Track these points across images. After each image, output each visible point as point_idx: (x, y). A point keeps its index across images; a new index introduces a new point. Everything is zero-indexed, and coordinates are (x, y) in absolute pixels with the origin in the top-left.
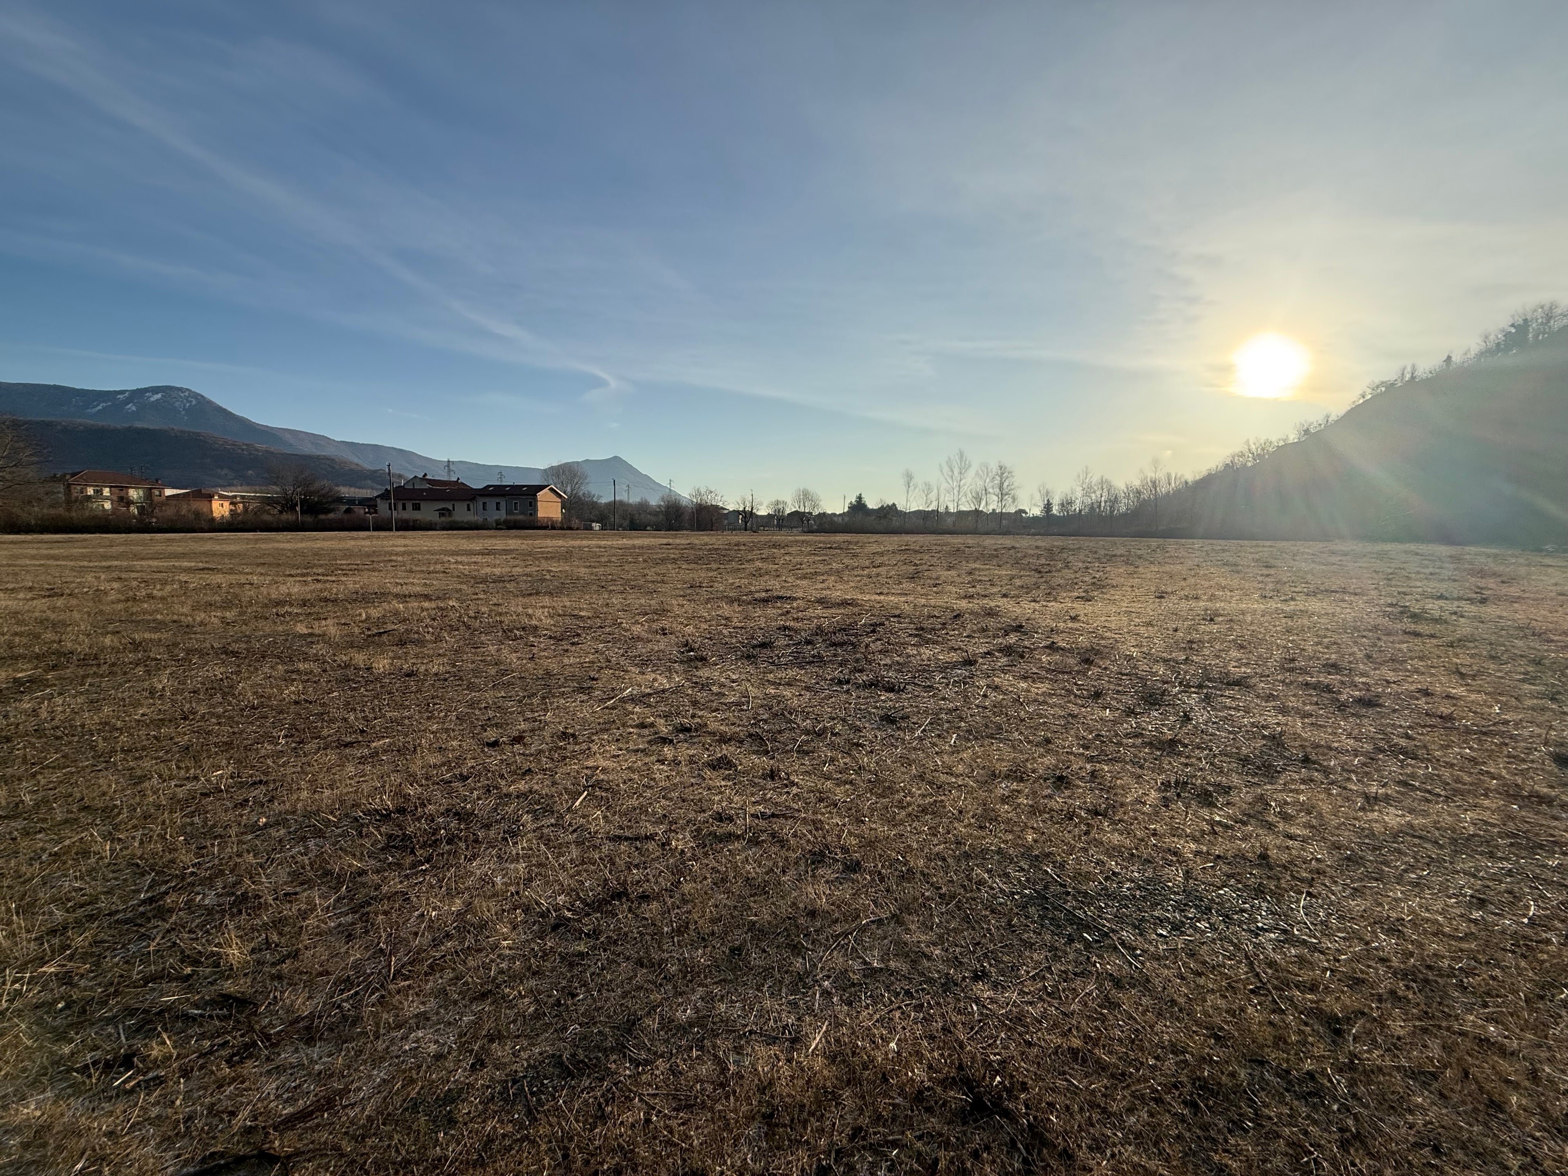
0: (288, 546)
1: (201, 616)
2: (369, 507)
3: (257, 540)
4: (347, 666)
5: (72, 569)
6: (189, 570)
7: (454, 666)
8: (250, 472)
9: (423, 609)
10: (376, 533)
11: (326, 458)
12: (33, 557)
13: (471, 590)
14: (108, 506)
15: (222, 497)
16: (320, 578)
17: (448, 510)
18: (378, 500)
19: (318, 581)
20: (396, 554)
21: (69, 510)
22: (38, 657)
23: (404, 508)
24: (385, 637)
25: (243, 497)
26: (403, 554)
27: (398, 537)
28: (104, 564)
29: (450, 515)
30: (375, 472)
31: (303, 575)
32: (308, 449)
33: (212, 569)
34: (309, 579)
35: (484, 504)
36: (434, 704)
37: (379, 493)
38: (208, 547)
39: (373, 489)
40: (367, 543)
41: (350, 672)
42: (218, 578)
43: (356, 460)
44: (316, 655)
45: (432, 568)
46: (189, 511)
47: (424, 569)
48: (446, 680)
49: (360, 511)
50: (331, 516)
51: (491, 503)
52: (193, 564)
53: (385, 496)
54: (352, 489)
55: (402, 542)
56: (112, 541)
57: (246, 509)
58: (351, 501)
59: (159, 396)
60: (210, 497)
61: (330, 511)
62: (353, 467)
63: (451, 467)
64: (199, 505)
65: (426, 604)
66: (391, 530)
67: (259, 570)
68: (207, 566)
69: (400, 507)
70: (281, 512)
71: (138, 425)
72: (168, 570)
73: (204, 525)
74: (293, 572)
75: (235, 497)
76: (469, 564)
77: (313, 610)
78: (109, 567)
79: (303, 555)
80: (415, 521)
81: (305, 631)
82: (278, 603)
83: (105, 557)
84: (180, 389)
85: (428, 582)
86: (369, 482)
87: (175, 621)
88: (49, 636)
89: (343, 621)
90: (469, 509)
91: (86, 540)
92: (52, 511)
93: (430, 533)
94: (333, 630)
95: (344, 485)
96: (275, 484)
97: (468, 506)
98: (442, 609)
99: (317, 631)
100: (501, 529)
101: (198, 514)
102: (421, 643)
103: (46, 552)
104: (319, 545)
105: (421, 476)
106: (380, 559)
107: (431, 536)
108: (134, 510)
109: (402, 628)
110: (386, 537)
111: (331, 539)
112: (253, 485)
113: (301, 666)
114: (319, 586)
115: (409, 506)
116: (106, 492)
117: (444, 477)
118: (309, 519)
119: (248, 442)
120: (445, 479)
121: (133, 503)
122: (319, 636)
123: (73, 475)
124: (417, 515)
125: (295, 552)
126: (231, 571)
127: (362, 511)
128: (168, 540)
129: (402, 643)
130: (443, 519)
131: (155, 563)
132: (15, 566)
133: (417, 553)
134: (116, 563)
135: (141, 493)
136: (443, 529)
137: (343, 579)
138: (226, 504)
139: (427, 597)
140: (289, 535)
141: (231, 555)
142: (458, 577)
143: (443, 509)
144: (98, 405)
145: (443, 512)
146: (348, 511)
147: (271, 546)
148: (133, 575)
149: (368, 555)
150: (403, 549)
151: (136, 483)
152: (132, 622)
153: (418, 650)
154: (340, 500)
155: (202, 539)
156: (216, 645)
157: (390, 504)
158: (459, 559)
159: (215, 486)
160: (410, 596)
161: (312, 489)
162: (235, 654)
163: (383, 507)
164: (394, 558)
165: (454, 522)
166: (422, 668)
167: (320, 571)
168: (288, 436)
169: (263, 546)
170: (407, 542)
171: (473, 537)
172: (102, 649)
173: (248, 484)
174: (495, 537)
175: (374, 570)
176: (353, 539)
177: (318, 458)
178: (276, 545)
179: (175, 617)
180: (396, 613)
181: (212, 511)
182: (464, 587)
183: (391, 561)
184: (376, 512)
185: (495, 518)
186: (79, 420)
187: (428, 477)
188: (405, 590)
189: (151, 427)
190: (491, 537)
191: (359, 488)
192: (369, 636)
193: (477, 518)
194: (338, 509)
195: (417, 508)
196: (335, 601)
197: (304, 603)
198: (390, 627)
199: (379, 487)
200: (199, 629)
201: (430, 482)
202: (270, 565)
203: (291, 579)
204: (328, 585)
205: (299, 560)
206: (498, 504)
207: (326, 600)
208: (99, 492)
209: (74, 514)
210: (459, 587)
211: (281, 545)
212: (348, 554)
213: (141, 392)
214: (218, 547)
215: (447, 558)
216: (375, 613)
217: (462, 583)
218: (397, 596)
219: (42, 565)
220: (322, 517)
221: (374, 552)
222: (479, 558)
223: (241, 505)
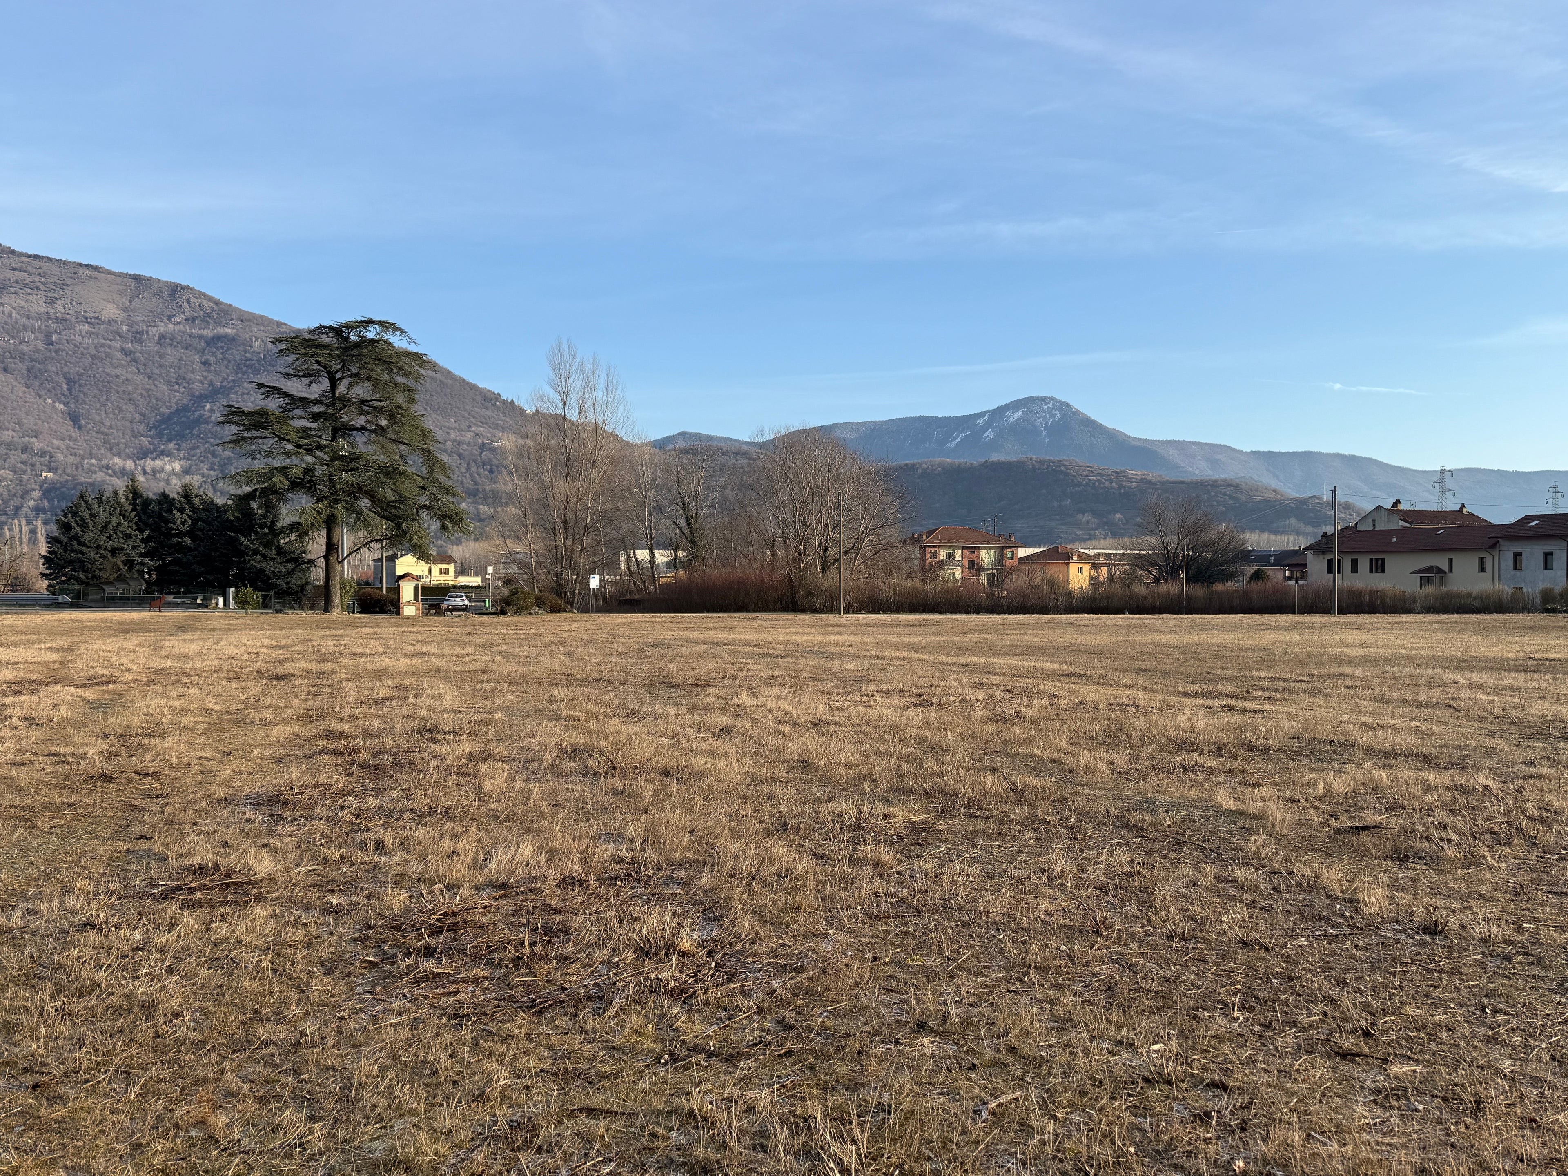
0: (1172, 639)
1: (1085, 757)
2: (1292, 566)
3: (1128, 627)
4: (1312, 887)
5: (933, 665)
6: (1052, 675)
7: (1519, 929)
8: (1118, 516)
9: (1428, 788)
10: (1305, 618)
11: (1228, 484)
12: (896, 647)
13: (1517, 755)
14: (958, 574)
15: (1083, 557)
16: (1233, 702)
17: (1440, 571)
18: (1309, 554)
19: (1231, 709)
20: (1350, 663)
21: (923, 581)
22: (926, 793)
23: (1354, 569)
24: (1366, 839)
25: (1108, 556)
26: (1364, 661)
27: (1346, 626)
28: (963, 660)
29: (1442, 582)
30: (1304, 502)
31: (1205, 695)
32: (1200, 471)
33: (1080, 676)
34: (1217, 703)
35: (1517, 556)
36: (1496, 1011)
37: (1310, 541)
38: (1068, 637)
39: (1298, 534)
40: (1293, 637)
41: (1320, 902)
42: (1090, 693)
43: (1274, 483)
44: (1256, 854)
45: (1423, 697)
46: (1043, 580)
47: (1408, 696)
48: (1508, 958)
49: (1276, 575)
50: (1231, 585)
51: (1533, 554)
52: (1056, 666)
53: (1323, 546)
54: (1265, 536)
55: (1354, 636)
56: (964, 624)
57: (1111, 578)
58: (1263, 558)
59: (1019, 413)
60: (1067, 558)
61: (1230, 576)
62: (1269, 495)
63: (1449, 483)
64: (1054, 570)
65: (1431, 777)
66: (1328, 611)
67: (1141, 681)
68: (1072, 669)
69: (1347, 565)
70: (1157, 580)
71: (995, 457)
72: (1031, 673)
73: (1060, 601)
74: (1189, 688)
75: (1098, 556)
76: (1499, 690)
77: (1236, 765)
78: (967, 665)
79: (1197, 657)
80: (1373, 593)
81: (1231, 805)
82: (1182, 746)
83: (961, 650)
84: (1043, 399)
85: (1424, 727)
86: (1293, 521)
87: (1054, 761)
88: (931, 765)
89: (1288, 794)
90: (1483, 569)
91: (938, 623)
92: (909, 584)
93: (1405, 618)
94: (1276, 811)
95: (1252, 530)
96: (1152, 533)
97: (1482, 561)
98: (1463, 790)
99: (1251, 808)
100: (1553, 611)
101: (1053, 585)
102: (1435, 861)
103: (906, 639)
104: (1217, 638)
105: (1389, 506)
106: (1325, 670)
107: (1408, 626)
108: (983, 578)
109: (1396, 823)
110: (1324, 626)
111: (1235, 628)
112: (1122, 536)
113: (1240, 873)
114: (1235, 719)
115: (1364, 564)
116: (958, 554)
117: (1433, 505)
118: (1199, 591)
119: (1118, 469)
120: (1434, 507)
121: (984, 570)
122: (1255, 817)
123: (930, 533)
124: (1382, 583)
125: (1184, 649)
126: (1103, 681)
127: (1280, 576)
128: (1022, 625)
129: (1401, 858)
130: (1429, 589)
131: (1013, 661)
132: (883, 658)
133: (1387, 661)
134: (974, 659)
135: (992, 552)
136: (1429, 609)
137: (1268, 707)
138: (1087, 568)
139: (1428, 760)
140: (1171, 619)
141: (1099, 652)
142: (1481, 719)
143: (1430, 569)
144: (957, 436)
145: (1427, 575)
146: (1257, 576)
147: (1149, 638)
148: (996, 679)
149: (1300, 662)
150: (1359, 652)
151: (987, 540)
152: (1007, 755)
153: (1436, 878)
154: (1245, 556)
155: (1059, 624)
156: (1112, 810)
157: (1330, 563)
158: (1476, 677)
159: (1073, 541)
160: (1396, 755)
161: (1203, 538)
162: (1140, 831)
163: (1316, 566)
164: (1348, 670)
165: (1450, 595)
166: (1454, 922)
167: (1230, 689)
168: (1172, 453)
169: (1139, 639)
170: (1365, 637)
171: (1495, 629)
172: (984, 793)
173: (1114, 536)
174: (1545, 629)
175: (1315, 693)
176: (1269, 628)
177: (1215, 484)
178: (1157, 637)
179: (1055, 755)
180: (1376, 789)
181: (1068, 580)
182: (1499, 743)
183: (1343, 675)
184: (1303, 577)
185: (1542, 586)
186: (938, 460)
187: (1401, 507)
188: (1383, 740)
189: (1008, 459)
190: (1533, 629)
191: (1276, 532)
192: (1338, 831)
193: (1504, 588)
194: (1242, 573)
195: (1378, 567)
196: (1265, 750)
197: (1218, 750)
198: (1371, 818)
199: (1309, 529)
200: (1085, 779)
201: (1410, 516)
202: (1154, 671)
203: (1188, 701)
204: (1248, 718)
205: (1193, 666)
206: (1548, 555)
207: (1252, 748)
208: (950, 556)
209: (927, 587)
210: (1489, 742)
211: (1165, 638)
212: (1267, 657)
213: (1001, 411)
214: (1081, 639)
215: (1448, 676)
216: (1340, 784)
217: (1493, 734)
218: (1370, 751)
219: (904, 659)
220: (1219, 587)
221: (1309, 655)
222: (1519, 679)
223: (1104, 570)
